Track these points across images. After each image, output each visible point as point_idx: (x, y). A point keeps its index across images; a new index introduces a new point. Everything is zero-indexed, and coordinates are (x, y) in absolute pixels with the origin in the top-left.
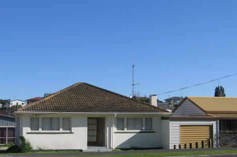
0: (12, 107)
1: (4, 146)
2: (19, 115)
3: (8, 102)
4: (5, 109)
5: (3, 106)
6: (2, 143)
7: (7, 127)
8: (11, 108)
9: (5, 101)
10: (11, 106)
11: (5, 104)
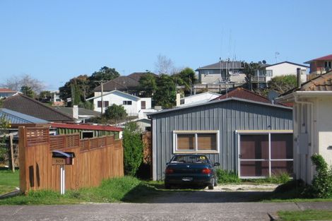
0: (274, 80)
1: (262, 181)
2: (306, 100)
3: (261, 68)
4: (255, 85)
5: (248, 78)
6: (258, 174)
7: (269, 132)
8: (270, 83)
9: (253, 65)
10: (268, 79)
11: (253, 73)
